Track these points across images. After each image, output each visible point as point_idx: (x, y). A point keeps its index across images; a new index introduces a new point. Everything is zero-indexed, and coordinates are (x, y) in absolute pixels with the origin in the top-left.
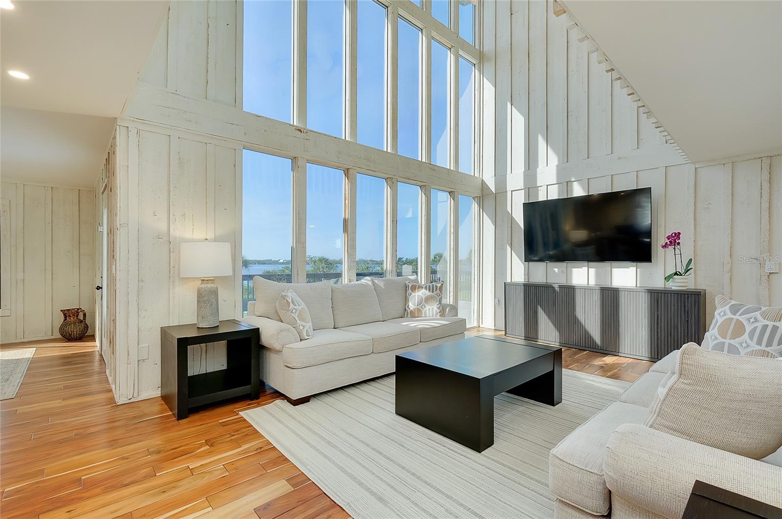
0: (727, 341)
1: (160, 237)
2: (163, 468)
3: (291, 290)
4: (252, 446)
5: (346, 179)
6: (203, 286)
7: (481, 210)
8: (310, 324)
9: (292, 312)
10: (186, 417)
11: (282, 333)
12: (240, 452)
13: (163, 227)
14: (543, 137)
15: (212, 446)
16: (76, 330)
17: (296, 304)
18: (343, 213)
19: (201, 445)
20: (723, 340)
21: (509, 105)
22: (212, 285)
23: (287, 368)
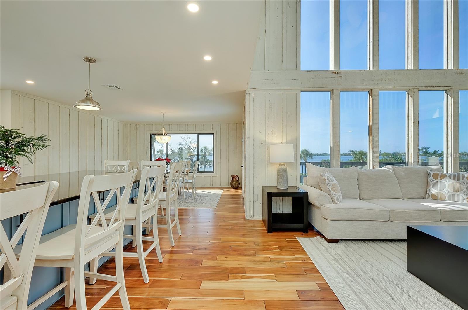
1: (262, 143)
2: (259, 253)
3: (328, 172)
4: (300, 257)
5: (370, 96)
6: (280, 167)
8: (340, 194)
9: (327, 185)
10: (272, 233)
11: (320, 197)
12: (294, 258)
13: (263, 138)
15: (281, 250)
16: (235, 184)
17: (330, 180)
18: (368, 122)
19: (276, 249)
22: (284, 167)
23: (324, 219)
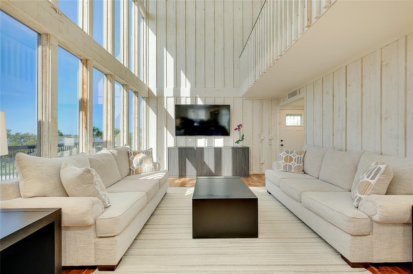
0: (288, 164)
7: (148, 106)
14: (184, 72)
20: (287, 164)
21: (165, 49)
